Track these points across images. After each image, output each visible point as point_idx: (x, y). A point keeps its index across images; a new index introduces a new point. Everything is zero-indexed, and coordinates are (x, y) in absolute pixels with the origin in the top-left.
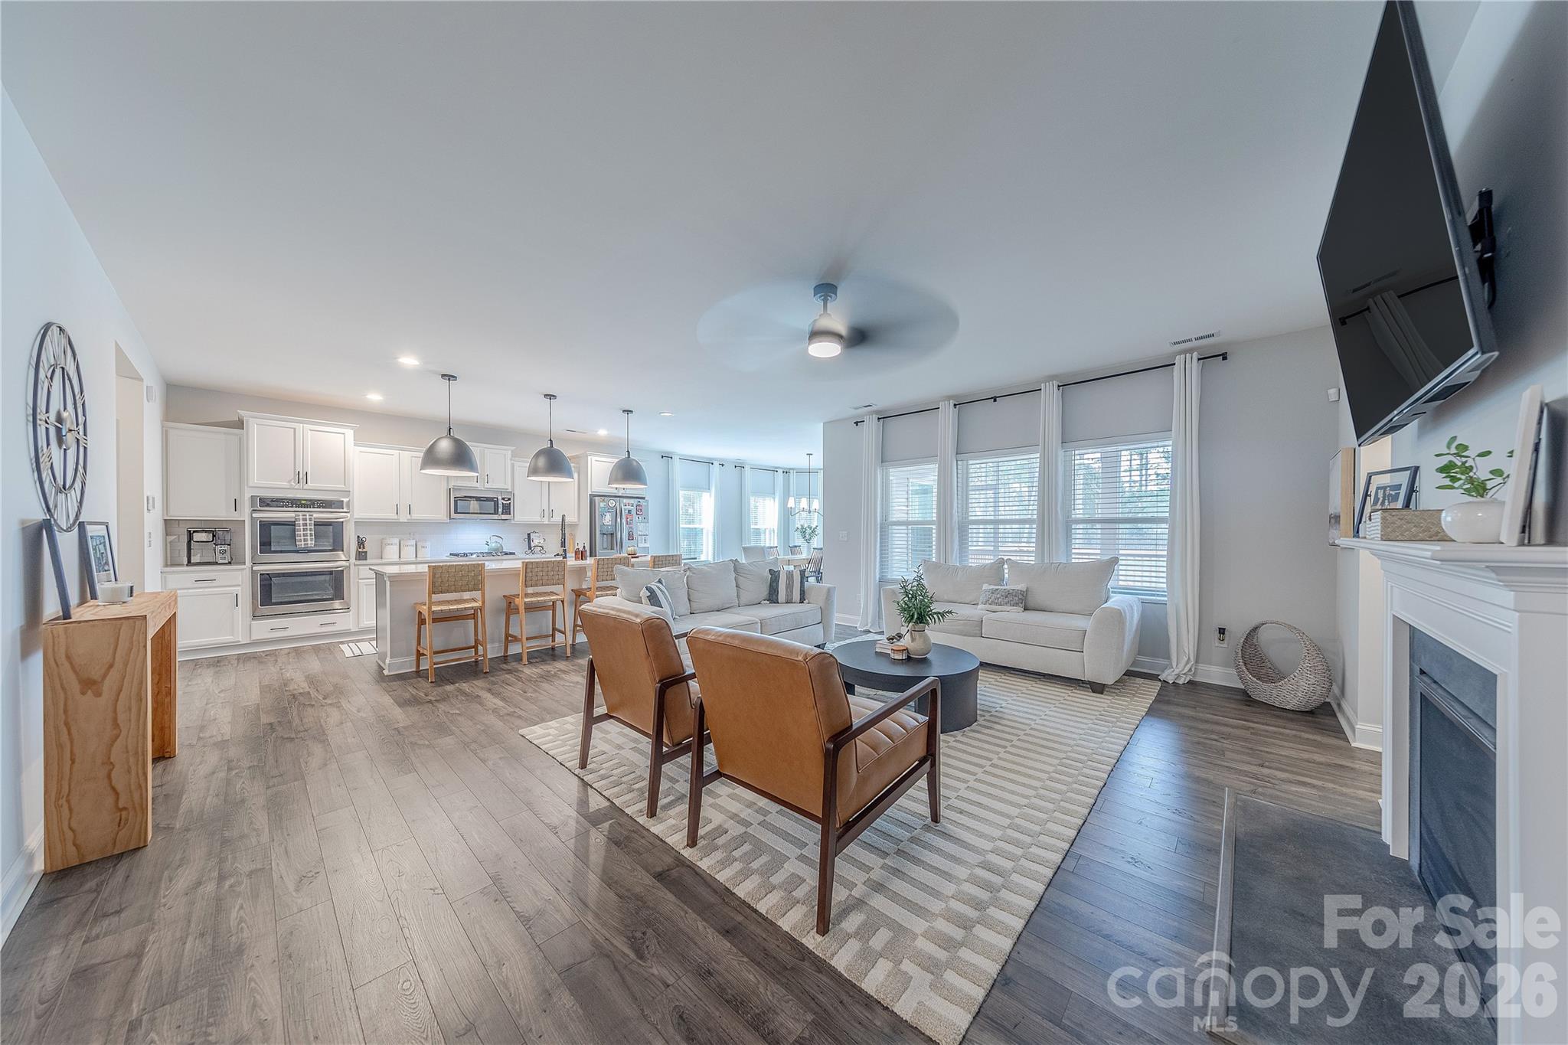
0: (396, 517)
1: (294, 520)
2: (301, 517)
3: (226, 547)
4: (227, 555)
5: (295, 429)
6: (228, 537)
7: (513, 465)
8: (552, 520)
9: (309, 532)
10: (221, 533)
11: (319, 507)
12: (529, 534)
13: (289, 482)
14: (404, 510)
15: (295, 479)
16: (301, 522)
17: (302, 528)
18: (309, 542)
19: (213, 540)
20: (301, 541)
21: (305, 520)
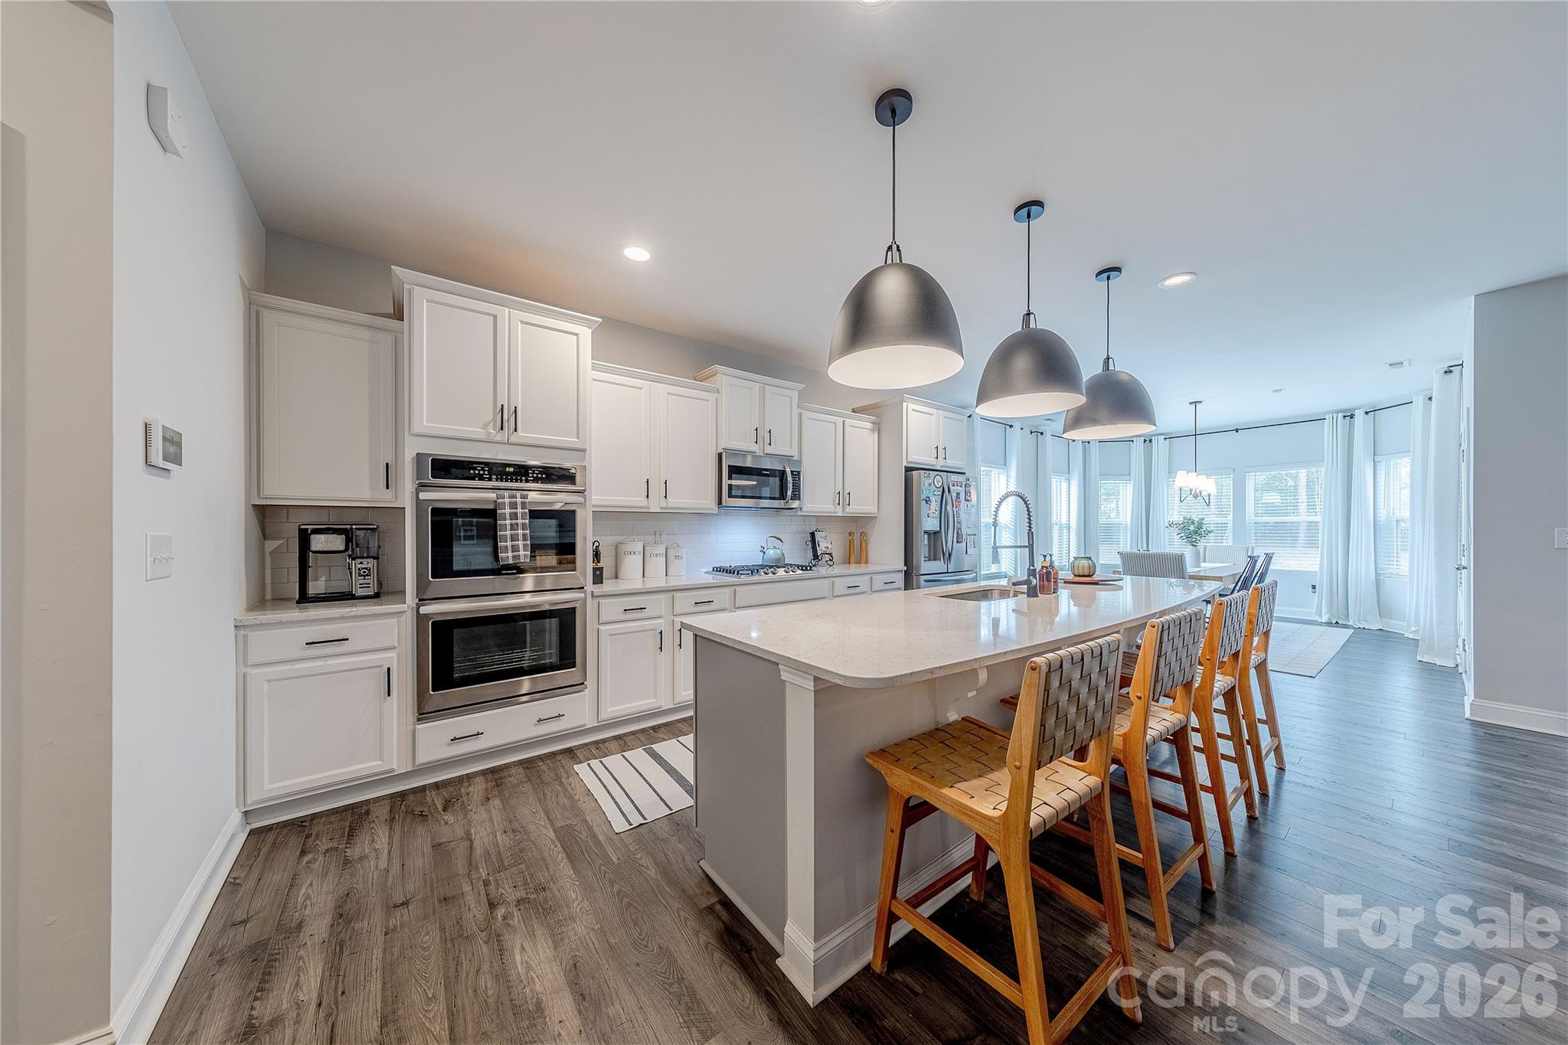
0: (645, 504)
1: (491, 507)
2: (507, 500)
3: (370, 563)
4: (372, 580)
5: (495, 317)
6: (374, 544)
7: (800, 415)
8: (848, 509)
9: (520, 532)
10: (361, 533)
11: (536, 480)
12: (813, 535)
13: (485, 426)
14: (656, 489)
15: (494, 420)
16: (508, 511)
17: (508, 522)
18: (522, 553)
19: (347, 549)
20: (506, 549)
21: (513, 505)
